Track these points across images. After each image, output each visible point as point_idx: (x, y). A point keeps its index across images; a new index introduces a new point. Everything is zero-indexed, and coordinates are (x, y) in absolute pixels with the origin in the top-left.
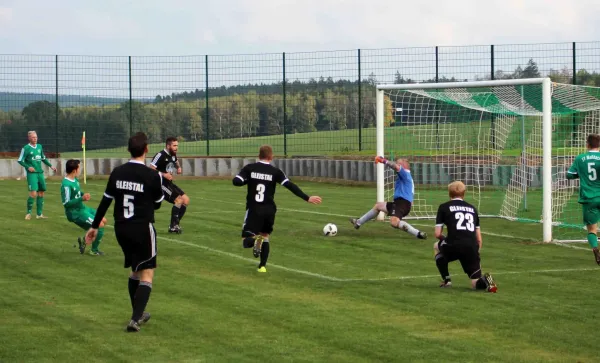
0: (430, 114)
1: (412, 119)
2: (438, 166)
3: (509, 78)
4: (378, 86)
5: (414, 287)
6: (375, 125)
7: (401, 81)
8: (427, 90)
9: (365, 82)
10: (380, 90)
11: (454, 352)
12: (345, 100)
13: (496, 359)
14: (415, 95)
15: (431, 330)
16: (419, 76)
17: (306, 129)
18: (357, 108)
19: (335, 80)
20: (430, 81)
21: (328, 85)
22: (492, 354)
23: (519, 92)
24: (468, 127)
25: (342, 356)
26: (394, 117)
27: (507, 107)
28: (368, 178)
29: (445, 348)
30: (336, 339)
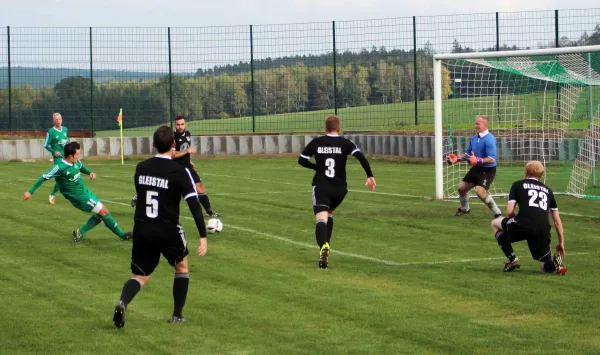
0: (491, 84)
1: (471, 90)
2: (500, 140)
3: (575, 45)
4: (435, 56)
5: (476, 270)
6: (432, 98)
7: (458, 50)
8: (487, 58)
9: (421, 51)
10: (437, 60)
11: (520, 340)
12: (399, 71)
13: (565, 346)
14: (475, 64)
15: (495, 317)
16: (478, 44)
17: (358, 103)
18: (413, 80)
19: (388, 50)
20: (490, 50)
21: (382, 55)
22: (560, 341)
23: (586, 60)
24: (530, 99)
25: (400, 345)
26: (452, 89)
27: (574, 76)
28: (425, 154)
29: (510, 335)
30: (394, 328)
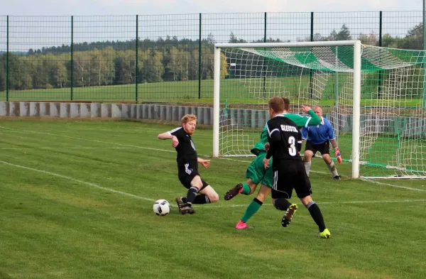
0: (259, 68)
1: (243, 73)
2: (265, 112)
3: (326, 40)
4: (216, 45)
6: (212, 78)
7: (234, 41)
8: (256, 48)
9: (205, 41)
10: (217, 48)
11: (276, 269)
12: (187, 56)
13: (312, 275)
14: (247, 52)
15: (257, 250)
16: (250, 37)
17: (154, 80)
18: (198, 63)
19: (179, 39)
20: (259, 41)
21: (175, 43)
22: (307, 271)
23: (334, 52)
24: (290, 80)
25: (182, 270)
26: (228, 71)
27: (324, 64)
28: (206, 121)
29: (268, 265)
30: (177, 256)
